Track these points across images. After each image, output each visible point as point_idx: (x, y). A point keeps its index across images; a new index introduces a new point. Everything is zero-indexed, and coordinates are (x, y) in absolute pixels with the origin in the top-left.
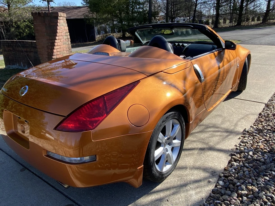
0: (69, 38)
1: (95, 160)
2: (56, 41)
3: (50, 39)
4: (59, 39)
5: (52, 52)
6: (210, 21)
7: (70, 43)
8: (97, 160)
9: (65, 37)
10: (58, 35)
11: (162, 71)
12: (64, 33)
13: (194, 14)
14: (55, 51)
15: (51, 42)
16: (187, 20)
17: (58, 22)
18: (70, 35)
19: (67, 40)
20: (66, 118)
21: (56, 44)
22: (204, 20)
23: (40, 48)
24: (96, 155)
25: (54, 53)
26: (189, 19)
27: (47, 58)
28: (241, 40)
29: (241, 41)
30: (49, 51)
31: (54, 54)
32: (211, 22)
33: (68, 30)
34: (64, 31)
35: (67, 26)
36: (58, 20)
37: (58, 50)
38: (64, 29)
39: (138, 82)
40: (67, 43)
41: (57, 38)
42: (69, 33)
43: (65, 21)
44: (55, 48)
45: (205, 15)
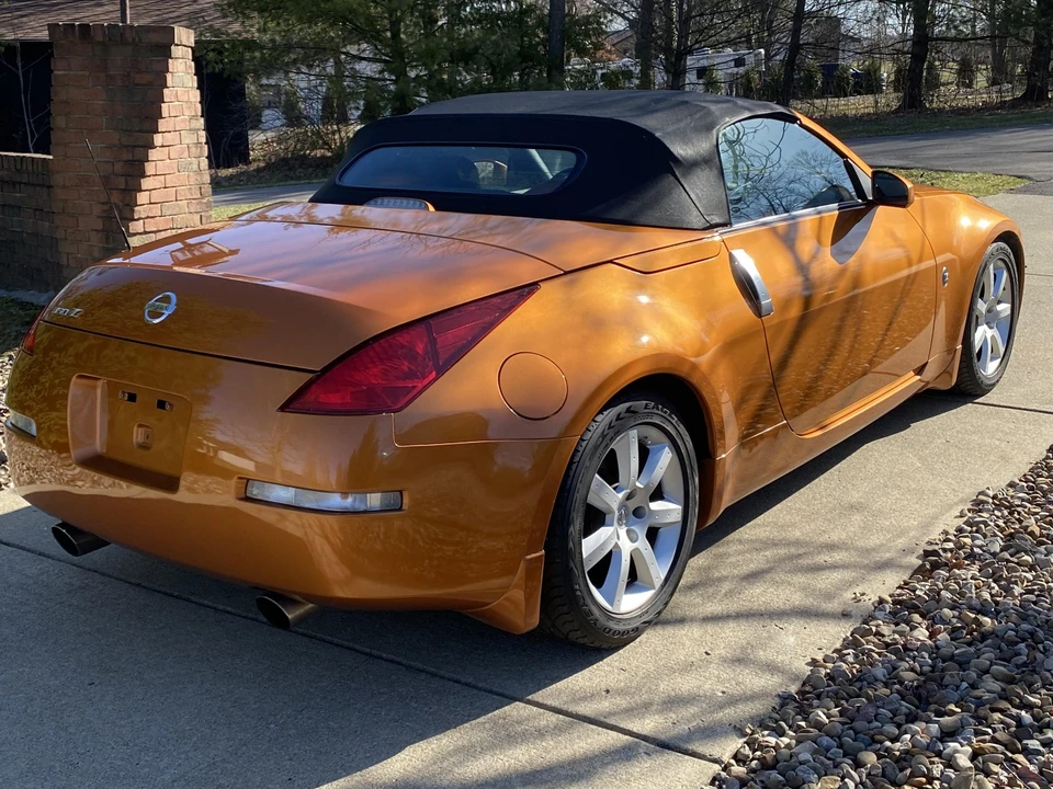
0: (204, 140)
1: (400, 509)
2: (153, 154)
3: (125, 146)
4: (163, 146)
5: (128, 205)
6: (887, 71)
7: (205, 163)
8: (404, 507)
9: (189, 139)
10: (162, 124)
11: (611, 262)
12: (183, 121)
13: (796, 32)
14: (142, 198)
15: (127, 156)
16: (758, 63)
17: (168, 71)
18: (208, 128)
19: (193, 150)
20: (318, 378)
21: (150, 168)
22: (854, 66)
23: (64, 187)
24: (401, 492)
25: (136, 208)
26: (768, 57)
27: (97, 231)
28: (1029, 174)
29: (1029, 178)
30: (116, 198)
31: (140, 211)
32: (892, 77)
33: (199, 106)
34: (187, 113)
35: (196, 85)
36: (170, 60)
37: (156, 196)
38: (186, 99)
39: (532, 288)
40: (195, 167)
41: (158, 139)
42: (202, 120)
43: (190, 67)
44: (146, 183)
45: (859, 40)
